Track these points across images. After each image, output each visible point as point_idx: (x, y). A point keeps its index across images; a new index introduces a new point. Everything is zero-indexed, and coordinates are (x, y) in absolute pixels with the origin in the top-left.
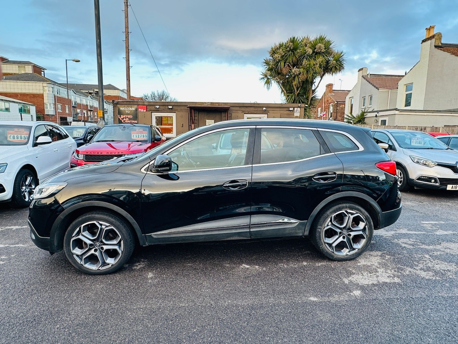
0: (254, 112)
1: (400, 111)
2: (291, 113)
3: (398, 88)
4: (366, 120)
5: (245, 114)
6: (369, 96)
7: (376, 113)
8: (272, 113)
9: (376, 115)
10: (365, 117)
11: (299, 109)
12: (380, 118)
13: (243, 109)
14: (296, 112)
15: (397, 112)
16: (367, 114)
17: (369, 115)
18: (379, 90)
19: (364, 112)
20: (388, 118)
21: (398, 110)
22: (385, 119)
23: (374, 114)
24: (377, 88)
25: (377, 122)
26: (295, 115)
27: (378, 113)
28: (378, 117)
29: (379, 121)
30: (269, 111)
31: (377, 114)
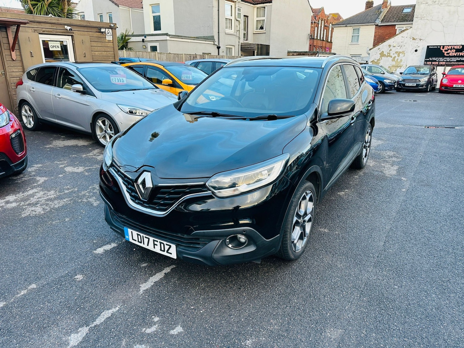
0: (52, 32)
1: (170, 37)
2: (102, 36)
3: (143, 8)
4: (130, 46)
5: (39, 34)
6: (107, 13)
7: (143, 38)
8: (78, 34)
9: (143, 40)
10: (128, 41)
11: (110, 30)
12: (148, 44)
13: (35, 25)
14: (108, 34)
15: (168, 38)
16: (130, 37)
17: (133, 39)
18: (120, 7)
19: (126, 36)
20: (158, 43)
21: (169, 35)
22: (156, 45)
23: (140, 39)
24: (116, 4)
25: (146, 48)
26: (107, 39)
27: (145, 37)
28: (146, 43)
29: (147, 47)
30: (74, 31)
31: (145, 39)
